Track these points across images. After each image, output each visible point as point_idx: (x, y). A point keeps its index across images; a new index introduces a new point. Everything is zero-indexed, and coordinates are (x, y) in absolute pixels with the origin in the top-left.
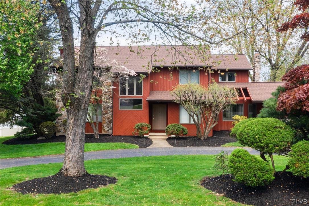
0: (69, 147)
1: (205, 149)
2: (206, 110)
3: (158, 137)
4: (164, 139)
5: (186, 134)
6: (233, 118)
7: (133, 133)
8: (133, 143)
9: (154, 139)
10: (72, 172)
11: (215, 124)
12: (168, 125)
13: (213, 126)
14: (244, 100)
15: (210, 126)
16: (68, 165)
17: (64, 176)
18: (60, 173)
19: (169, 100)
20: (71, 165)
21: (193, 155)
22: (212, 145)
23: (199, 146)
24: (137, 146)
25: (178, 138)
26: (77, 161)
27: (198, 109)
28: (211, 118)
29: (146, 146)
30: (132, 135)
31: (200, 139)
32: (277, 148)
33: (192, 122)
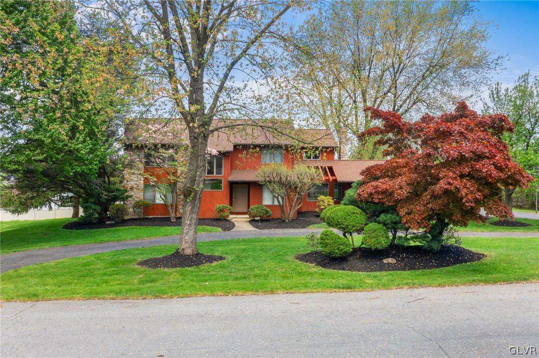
0: (185, 231)
1: (292, 232)
2: (291, 191)
3: (240, 219)
4: (247, 222)
5: (270, 216)
6: (318, 198)
7: (213, 216)
8: (214, 226)
9: (236, 221)
10: (188, 252)
11: (300, 206)
12: (251, 207)
13: (298, 207)
14: (329, 180)
15: (294, 207)
16: (184, 246)
17: (182, 255)
18: (177, 252)
19: (252, 180)
20: (187, 245)
21: (281, 236)
22: (297, 227)
23: (284, 228)
24: (219, 229)
25: (262, 220)
26: (192, 242)
27: (283, 191)
28: (296, 199)
29: (229, 229)
30: (212, 217)
31: (284, 221)
32: (354, 228)
33: (276, 203)
